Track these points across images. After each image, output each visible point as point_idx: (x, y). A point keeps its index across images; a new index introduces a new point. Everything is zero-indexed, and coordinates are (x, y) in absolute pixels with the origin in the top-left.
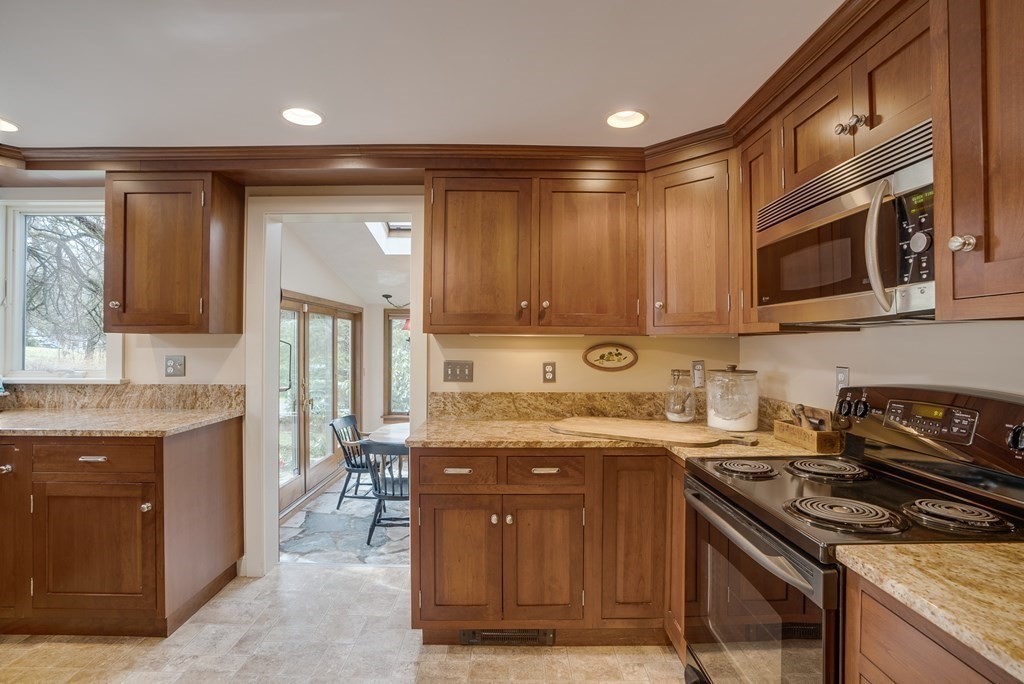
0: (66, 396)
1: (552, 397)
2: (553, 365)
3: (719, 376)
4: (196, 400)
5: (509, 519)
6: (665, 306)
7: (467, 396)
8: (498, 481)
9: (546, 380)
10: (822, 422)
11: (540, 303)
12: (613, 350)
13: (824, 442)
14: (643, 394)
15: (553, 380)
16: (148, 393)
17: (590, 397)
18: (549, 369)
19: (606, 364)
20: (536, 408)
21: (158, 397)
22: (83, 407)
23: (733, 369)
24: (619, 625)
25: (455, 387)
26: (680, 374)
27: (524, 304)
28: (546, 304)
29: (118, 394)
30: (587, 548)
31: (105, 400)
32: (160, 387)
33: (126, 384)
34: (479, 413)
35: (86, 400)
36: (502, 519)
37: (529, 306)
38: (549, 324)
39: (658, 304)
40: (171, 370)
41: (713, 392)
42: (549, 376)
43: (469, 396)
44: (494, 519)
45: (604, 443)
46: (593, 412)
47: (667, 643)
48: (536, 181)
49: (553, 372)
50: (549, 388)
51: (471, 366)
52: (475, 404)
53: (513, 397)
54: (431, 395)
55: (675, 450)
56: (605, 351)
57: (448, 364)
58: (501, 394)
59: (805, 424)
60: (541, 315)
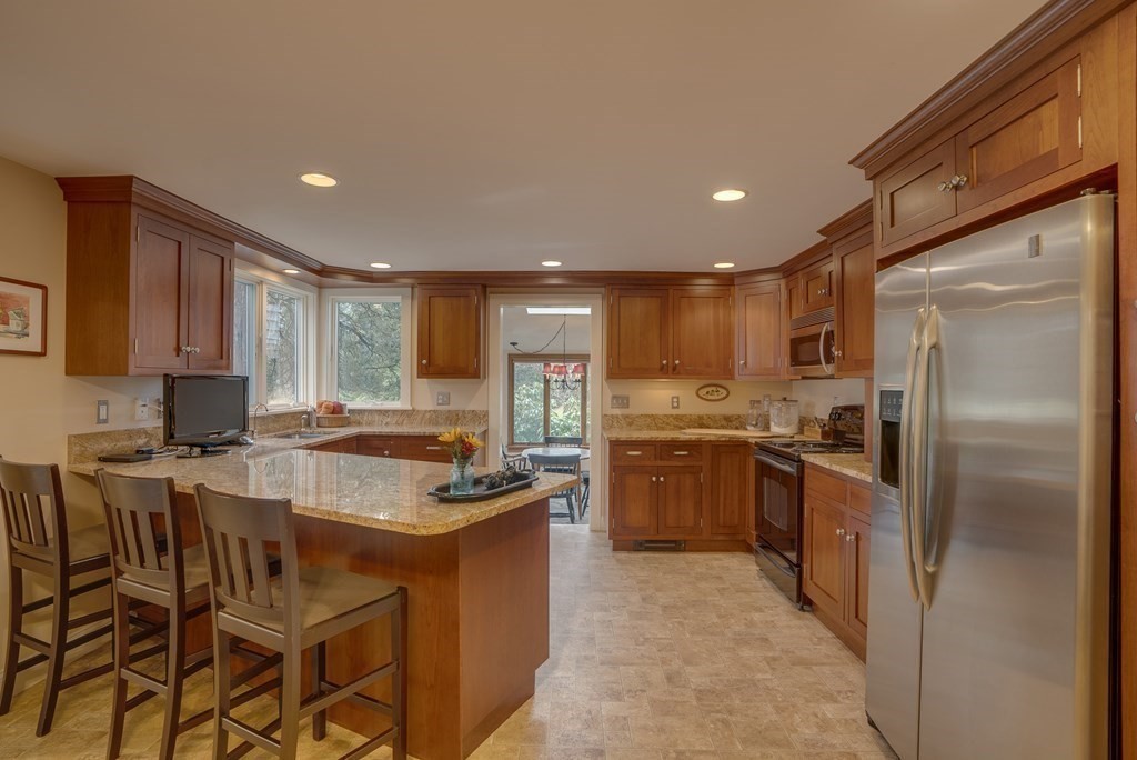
0: (376, 417)
1: (677, 418)
2: (678, 398)
3: (777, 403)
4: (458, 419)
5: (662, 479)
6: (745, 364)
7: (626, 417)
8: (656, 458)
9: (673, 407)
10: (824, 425)
11: (674, 361)
12: (714, 388)
13: (825, 435)
14: (732, 416)
15: (678, 407)
16: (428, 415)
17: (701, 417)
18: (675, 400)
19: (710, 397)
20: (668, 424)
21: (434, 416)
22: (387, 424)
23: (785, 399)
24: (721, 538)
25: (617, 412)
26: (754, 403)
27: (665, 362)
28: (677, 362)
29: (409, 416)
30: (704, 495)
31: (401, 420)
32: (434, 411)
33: (414, 410)
34: (633, 427)
35: (388, 419)
36: (658, 479)
37: (667, 364)
38: (679, 374)
39: (742, 362)
40: (440, 401)
41: (773, 412)
42: (675, 405)
43: (628, 416)
44: (654, 479)
45: (712, 438)
46: (702, 426)
47: (749, 550)
48: (671, 291)
49: (678, 402)
50: (675, 412)
51: (628, 398)
52: (630, 421)
53: (653, 417)
54: (604, 416)
55: (750, 440)
56: (710, 389)
57: (614, 397)
58: (646, 416)
59: (817, 426)
60: (675, 368)
